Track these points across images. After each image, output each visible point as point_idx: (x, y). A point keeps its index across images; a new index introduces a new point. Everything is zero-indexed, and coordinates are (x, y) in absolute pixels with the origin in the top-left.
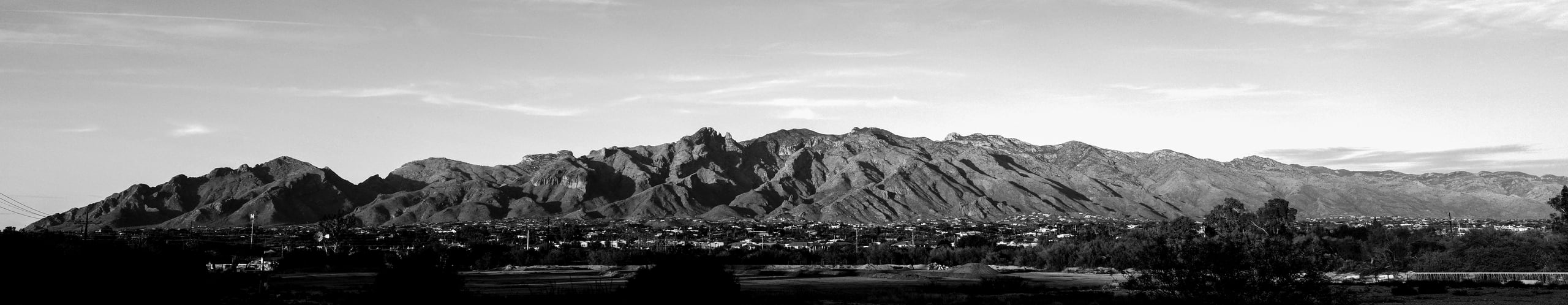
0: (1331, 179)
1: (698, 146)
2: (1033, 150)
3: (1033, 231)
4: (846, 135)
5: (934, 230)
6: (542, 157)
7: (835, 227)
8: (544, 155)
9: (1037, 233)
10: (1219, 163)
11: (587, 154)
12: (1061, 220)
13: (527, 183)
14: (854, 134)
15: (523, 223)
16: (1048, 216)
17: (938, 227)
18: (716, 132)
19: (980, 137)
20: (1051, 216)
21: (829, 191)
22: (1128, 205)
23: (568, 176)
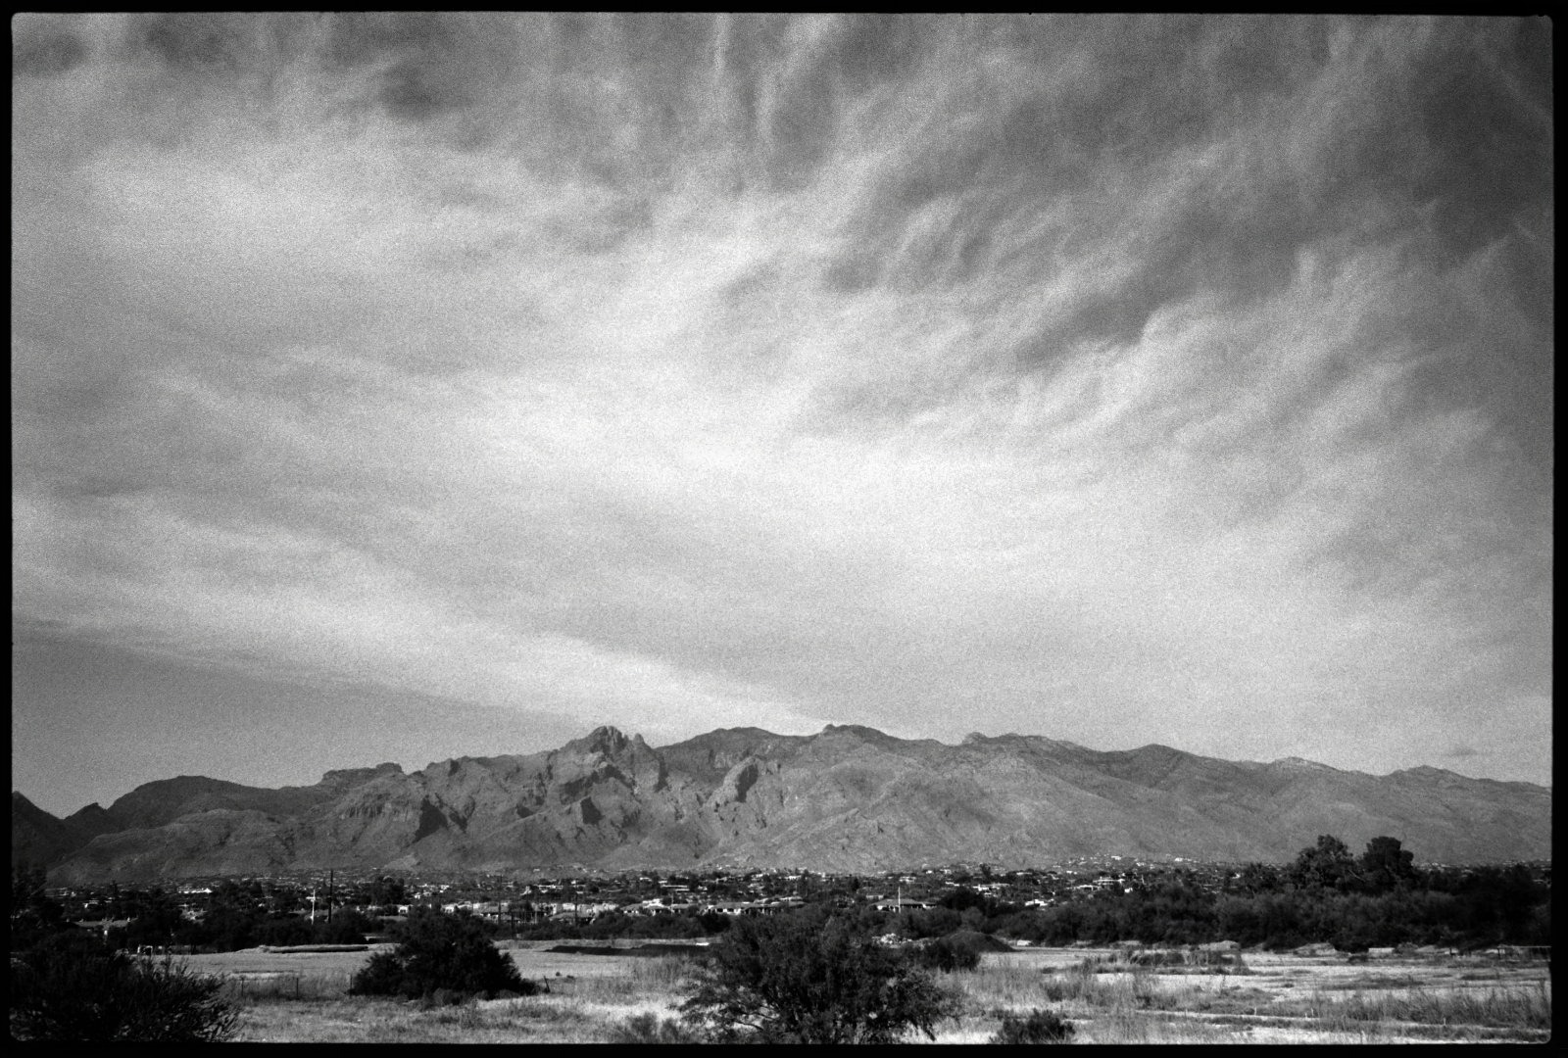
0: (1540, 801)
1: (591, 755)
2: (1095, 759)
3: (1090, 882)
4: (815, 737)
5: (944, 880)
6: (354, 773)
7: (795, 877)
8: (357, 771)
9: (1095, 884)
10: (1371, 777)
11: (422, 768)
12: (1139, 865)
13: (330, 815)
14: (826, 734)
15: (321, 877)
16: (1118, 858)
17: (951, 876)
18: (620, 734)
19: (1015, 738)
20: (1123, 861)
21: (792, 822)
22: (1239, 841)
23: (392, 803)
